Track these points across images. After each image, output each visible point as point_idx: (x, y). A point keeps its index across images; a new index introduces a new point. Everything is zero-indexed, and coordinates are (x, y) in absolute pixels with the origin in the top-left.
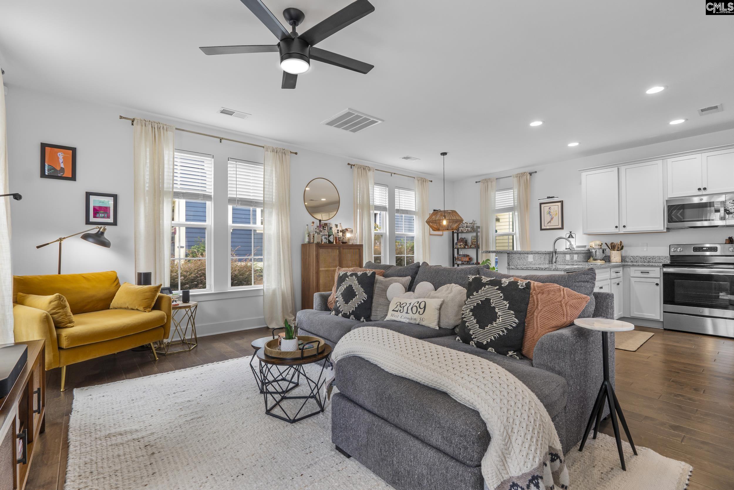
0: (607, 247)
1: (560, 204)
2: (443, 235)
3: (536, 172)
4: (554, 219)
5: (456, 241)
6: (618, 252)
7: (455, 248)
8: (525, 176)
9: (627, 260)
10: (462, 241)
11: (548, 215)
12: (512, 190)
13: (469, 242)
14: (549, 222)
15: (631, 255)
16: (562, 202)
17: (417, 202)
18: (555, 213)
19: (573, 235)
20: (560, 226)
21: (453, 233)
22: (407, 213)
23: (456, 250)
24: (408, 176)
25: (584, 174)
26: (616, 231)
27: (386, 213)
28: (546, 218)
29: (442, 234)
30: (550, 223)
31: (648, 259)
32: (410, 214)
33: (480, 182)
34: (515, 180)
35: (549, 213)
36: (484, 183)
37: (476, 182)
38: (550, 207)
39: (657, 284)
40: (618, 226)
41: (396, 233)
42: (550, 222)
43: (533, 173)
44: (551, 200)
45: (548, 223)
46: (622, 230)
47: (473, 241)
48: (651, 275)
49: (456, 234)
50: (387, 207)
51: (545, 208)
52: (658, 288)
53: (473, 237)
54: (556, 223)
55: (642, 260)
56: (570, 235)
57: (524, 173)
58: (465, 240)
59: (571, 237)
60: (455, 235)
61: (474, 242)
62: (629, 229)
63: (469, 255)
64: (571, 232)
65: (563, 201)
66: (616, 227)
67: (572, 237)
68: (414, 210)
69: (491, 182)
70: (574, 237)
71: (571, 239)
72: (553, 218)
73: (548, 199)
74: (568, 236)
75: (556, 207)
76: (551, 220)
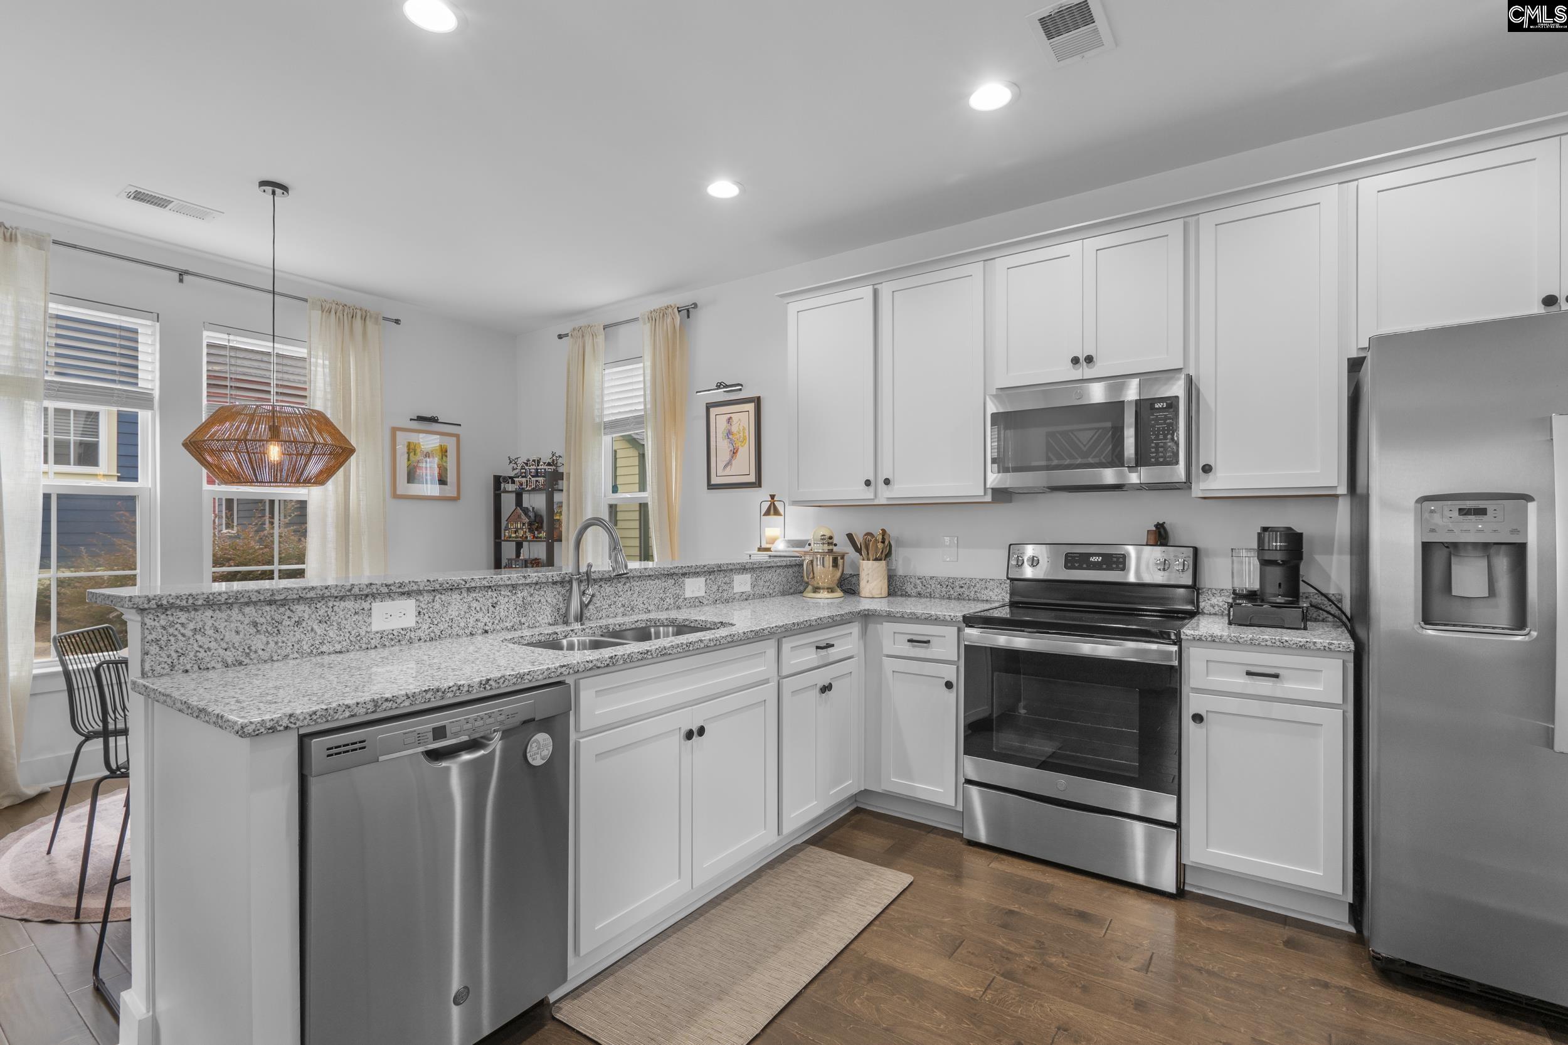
0: (850, 550)
1: (751, 407)
3: (694, 305)
4: (738, 454)
6: (876, 563)
8: (670, 318)
9: (908, 590)
10: (520, 517)
11: (725, 442)
12: (642, 364)
14: (728, 463)
15: (918, 574)
16: (757, 401)
18: (741, 434)
19: (780, 508)
20: (752, 478)
21: (497, 492)
25: (793, 307)
26: (867, 494)
28: (720, 451)
30: (729, 467)
31: (957, 589)
34: (646, 330)
35: (729, 433)
38: (729, 416)
39: (949, 685)
40: (872, 478)
42: (730, 463)
44: (730, 395)
45: (726, 466)
46: (885, 495)
48: (934, 651)
51: (718, 419)
52: (951, 696)
54: (743, 468)
55: (944, 589)
56: (770, 506)
57: (667, 308)
58: (533, 514)
59: (774, 512)
62: (902, 490)
64: (773, 497)
65: (759, 398)
66: (868, 483)
67: (777, 513)
69: (593, 335)
70: (782, 511)
71: (772, 518)
72: (737, 451)
73: (725, 391)
74: (765, 506)
75: (744, 416)
76: (732, 457)
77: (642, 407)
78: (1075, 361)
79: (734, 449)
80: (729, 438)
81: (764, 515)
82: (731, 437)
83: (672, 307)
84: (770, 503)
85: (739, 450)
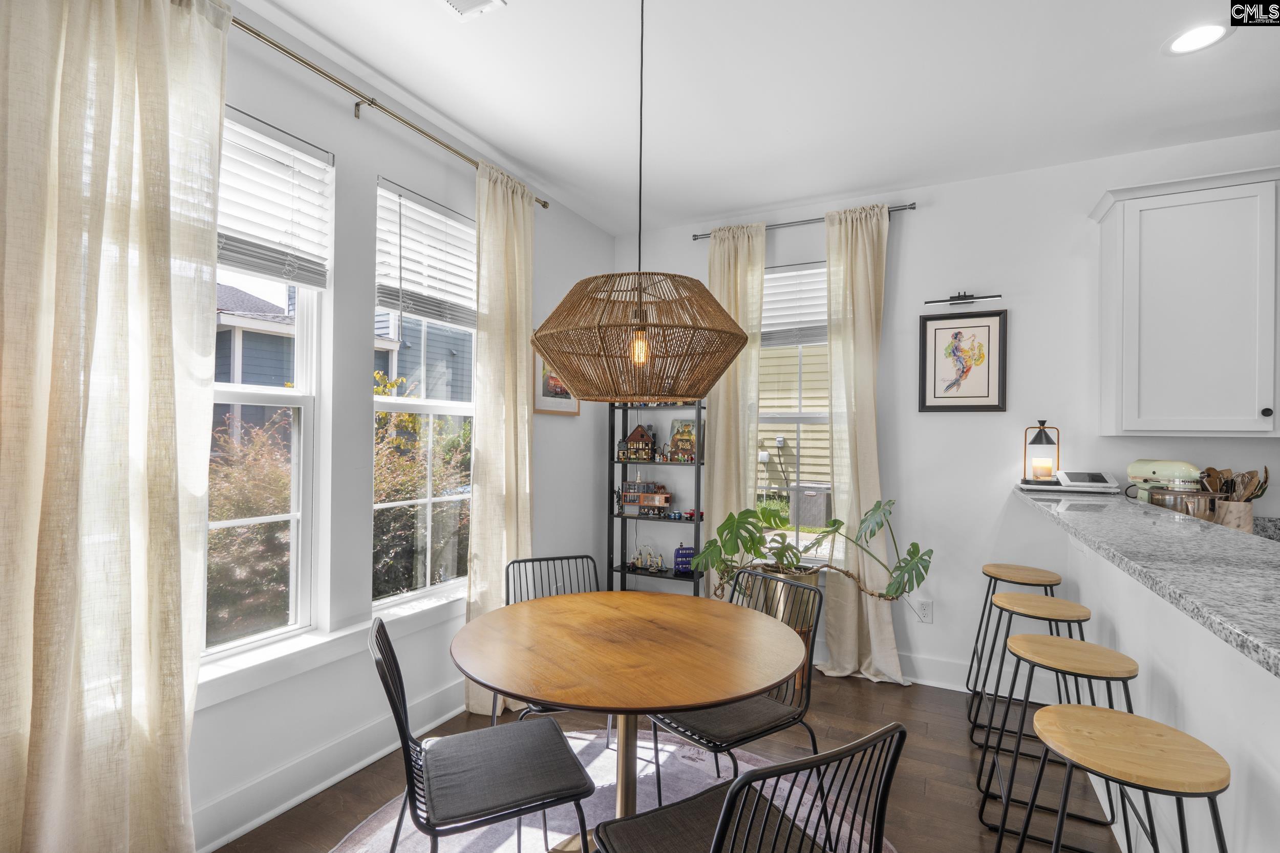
1: (994, 322)
2: (578, 414)
3: (912, 207)
4: (970, 374)
5: (618, 436)
7: (618, 462)
8: (874, 220)
10: (642, 436)
11: (951, 360)
12: (825, 270)
13: (666, 440)
14: (954, 383)
16: (1002, 315)
17: (484, 272)
18: (976, 351)
19: (1052, 434)
20: (994, 400)
21: (612, 407)
22: (440, 316)
23: (618, 468)
24: (448, 147)
26: (1259, 426)
27: (320, 295)
28: (943, 369)
29: (576, 411)
30: (955, 388)
32: (454, 320)
33: (707, 236)
34: (835, 232)
36: (722, 240)
37: (695, 237)
38: (957, 331)
40: (1272, 408)
41: (377, 398)
42: (956, 383)
43: (903, 208)
44: (962, 307)
45: (949, 387)
47: (678, 437)
49: (621, 411)
50: (329, 265)
51: (940, 334)
53: (677, 425)
54: (979, 387)
56: (1040, 433)
57: (872, 208)
58: (651, 433)
59: (1044, 440)
60: (619, 413)
61: (681, 440)
63: (663, 487)
64: (1042, 423)
65: (1006, 311)
66: (1267, 413)
67: (1050, 441)
68: (473, 306)
69: (749, 237)
70: (1055, 439)
71: (1043, 448)
72: (968, 370)
73: (951, 304)
74: (1032, 434)
76: (961, 377)
77: (826, 317)
79: (964, 368)
80: (955, 355)
81: (1030, 444)
82: (959, 354)
83: (878, 207)
84: (1038, 429)
85: (972, 369)
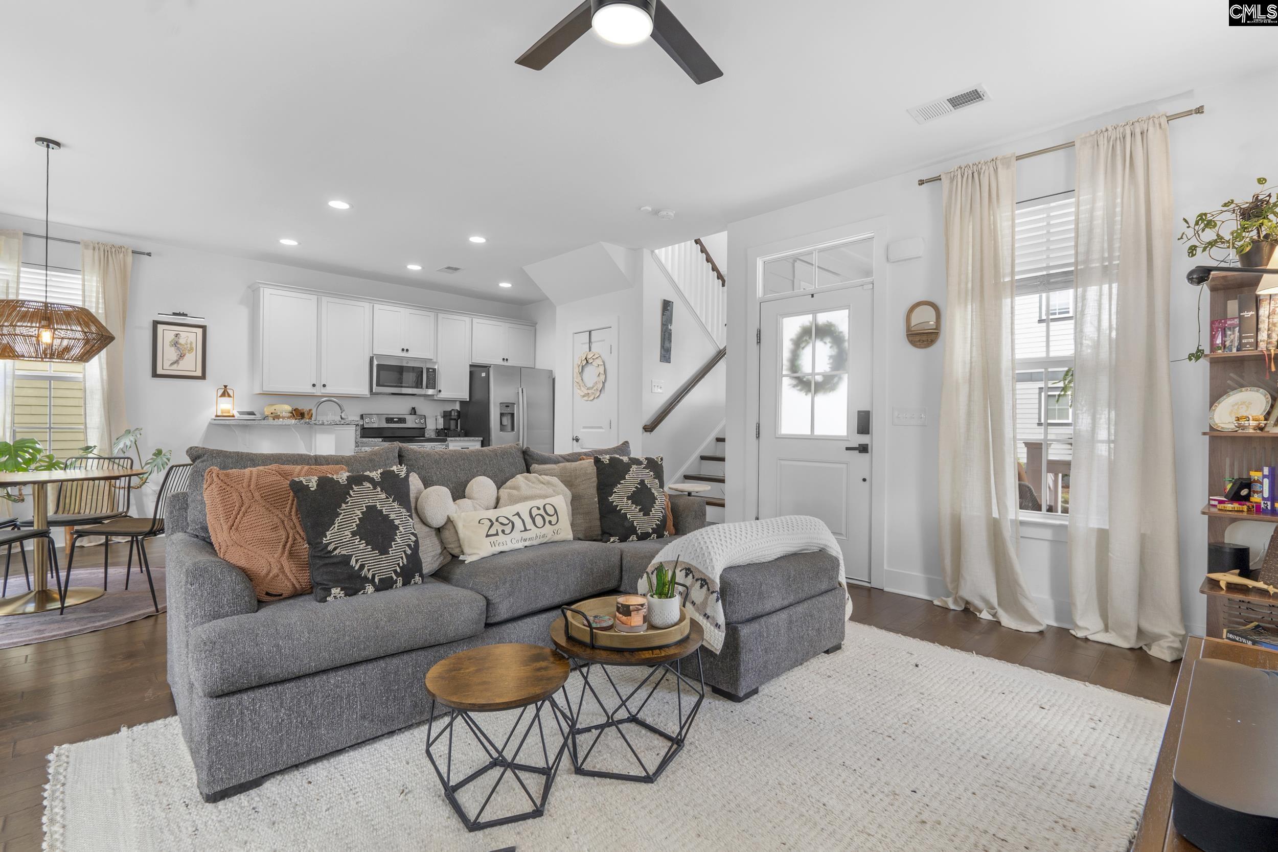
1: (199, 331)
3: (148, 254)
4: (185, 358)
8: (121, 255)
11: (173, 348)
12: (80, 276)
16: (203, 328)
18: (189, 346)
19: (231, 392)
20: (198, 373)
25: (266, 291)
26: (312, 391)
28: (167, 354)
30: (176, 365)
34: (91, 253)
35: (175, 344)
38: (177, 332)
40: (316, 384)
42: (176, 362)
43: (142, 253)
44: (179, 320)
45: (172, 364)
51: (166, 334)
54: (190, 364)
56: (224, 391)
59: (227, 395)
64: (226, 387)
65: (206, 326)
70: (232, 395)
71: (226, 399)
72: (184, 356)
73: (174, 317)
74: (220, 392)
75: (191, 337)
76: (179, 359)
78: (403, 350)
79: (181, 354)
80: (175, 346)
81: (220, 397)
82: (178, 346)
83: (124, 247)
85: (186, 355)
